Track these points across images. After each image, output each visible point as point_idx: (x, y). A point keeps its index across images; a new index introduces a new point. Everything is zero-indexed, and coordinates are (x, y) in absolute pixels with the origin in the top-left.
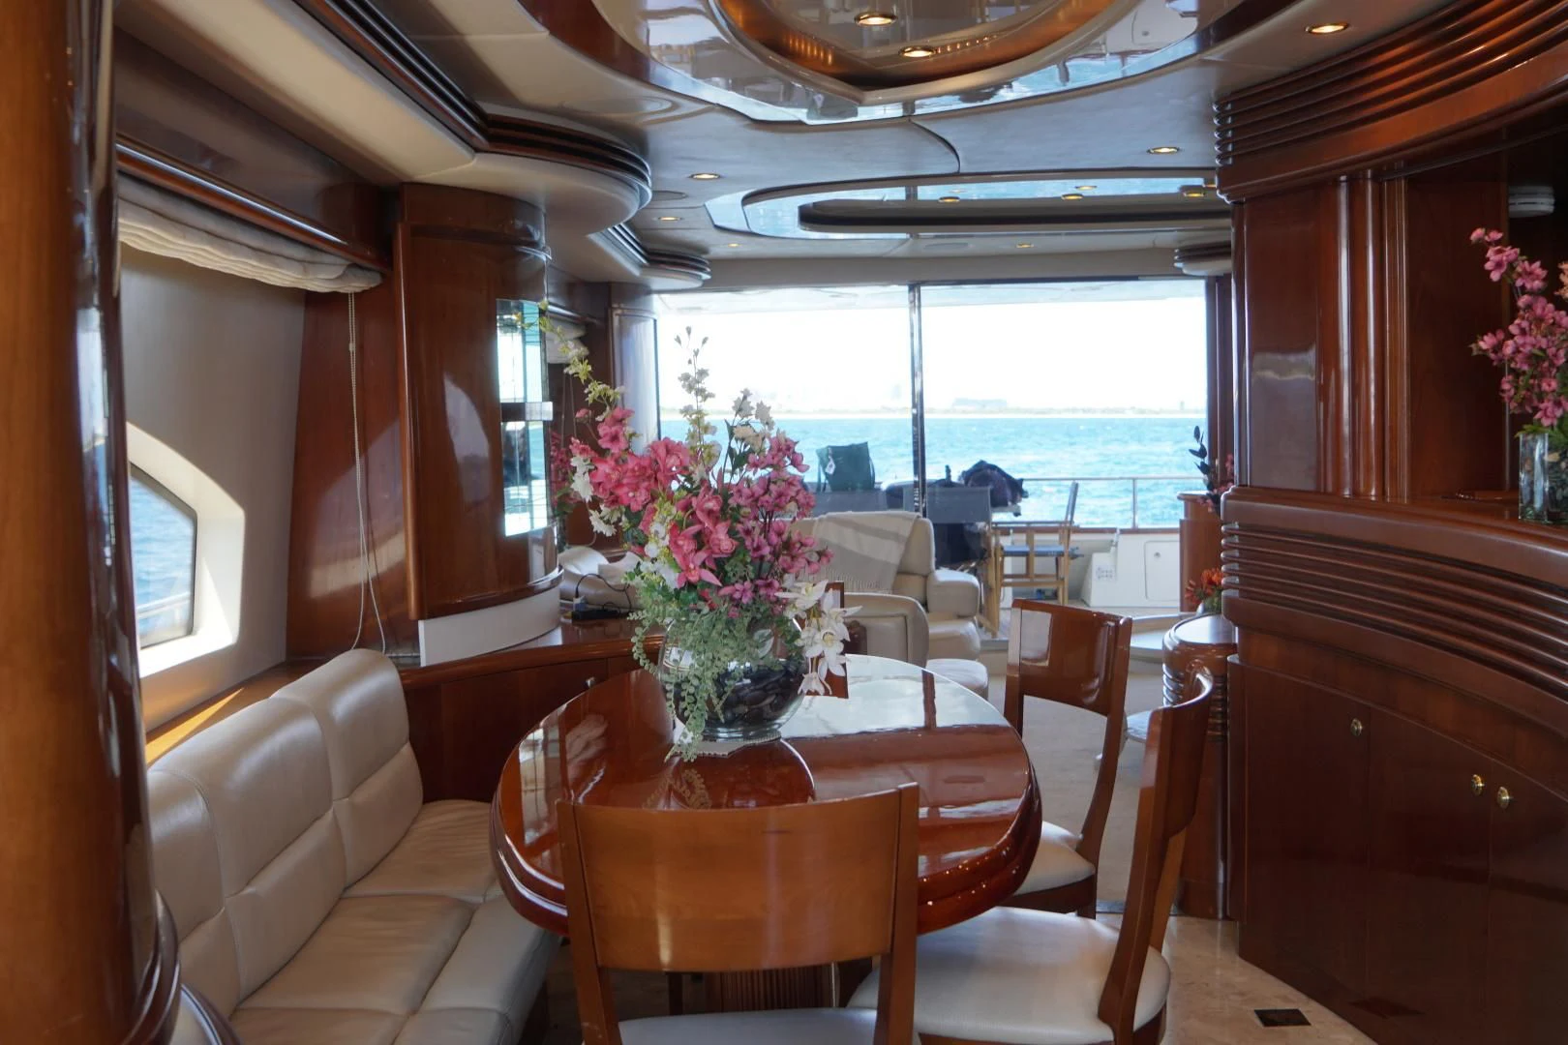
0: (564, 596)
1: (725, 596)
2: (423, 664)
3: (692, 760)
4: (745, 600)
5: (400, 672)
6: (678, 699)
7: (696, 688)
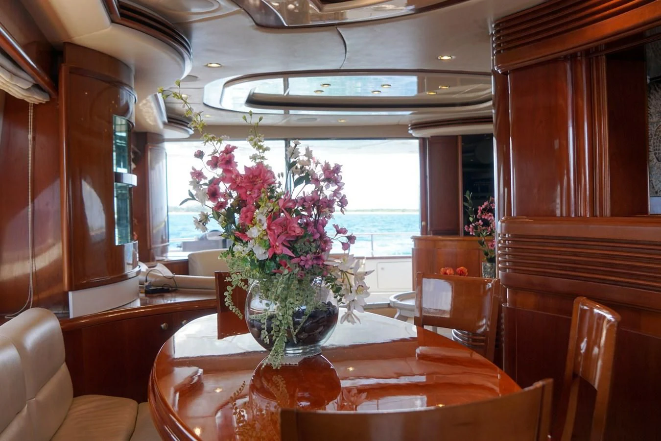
0: (141, 283)
1: (295, 263)
2: (71, 316)
3: (279, 368)
4: (307, 267)
5: (60, 321)
6: (269, 330)
7: (281, 321)
